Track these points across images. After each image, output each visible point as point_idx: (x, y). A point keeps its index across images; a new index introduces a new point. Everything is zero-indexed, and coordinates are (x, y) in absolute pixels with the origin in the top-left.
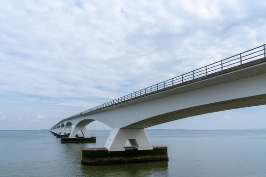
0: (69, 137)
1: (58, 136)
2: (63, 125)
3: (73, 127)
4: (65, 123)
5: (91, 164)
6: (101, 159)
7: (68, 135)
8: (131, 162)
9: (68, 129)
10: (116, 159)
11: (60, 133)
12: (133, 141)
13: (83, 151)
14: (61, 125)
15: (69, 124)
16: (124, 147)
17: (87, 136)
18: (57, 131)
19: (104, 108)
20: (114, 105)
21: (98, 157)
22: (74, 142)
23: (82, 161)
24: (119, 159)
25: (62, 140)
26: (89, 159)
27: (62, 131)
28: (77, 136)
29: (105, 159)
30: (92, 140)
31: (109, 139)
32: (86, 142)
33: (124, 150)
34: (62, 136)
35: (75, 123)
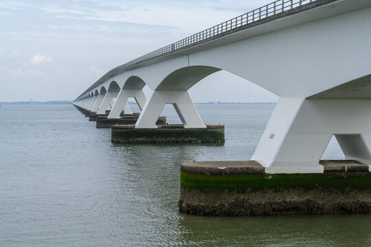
0: (138, 125)
1: (102, 121)
2: (114, 87)
3: (148, 92)
4: (121, 81)
5: (211, 213)
6: (242, 197)
7: (133, 118)
8: (345, 211)
9: (131, 99)
10: (294, 198)
11: (108, 112)
12: (350, 142)
13: (183, 169)
14: (107, 85)
15: (135, 84)
16: (321, 162)
17: (195, 121)
18: (98, 106)
19: (248, 26)
20: (283, 14)
21: (231, 190)
22: (153, 143)
23: (181, 202)
24: (304, 199)
25: (114, 135)
26: (203, 197)
27: (114, 106)
28: (161, 121)
29: (256, 199)
30: (213, 136)
31: (267, 133)
32: (190, 143)
33: (320, 169)
34: (114, 121)
35: (153, 78)
